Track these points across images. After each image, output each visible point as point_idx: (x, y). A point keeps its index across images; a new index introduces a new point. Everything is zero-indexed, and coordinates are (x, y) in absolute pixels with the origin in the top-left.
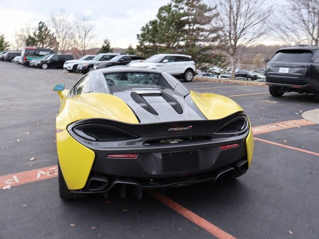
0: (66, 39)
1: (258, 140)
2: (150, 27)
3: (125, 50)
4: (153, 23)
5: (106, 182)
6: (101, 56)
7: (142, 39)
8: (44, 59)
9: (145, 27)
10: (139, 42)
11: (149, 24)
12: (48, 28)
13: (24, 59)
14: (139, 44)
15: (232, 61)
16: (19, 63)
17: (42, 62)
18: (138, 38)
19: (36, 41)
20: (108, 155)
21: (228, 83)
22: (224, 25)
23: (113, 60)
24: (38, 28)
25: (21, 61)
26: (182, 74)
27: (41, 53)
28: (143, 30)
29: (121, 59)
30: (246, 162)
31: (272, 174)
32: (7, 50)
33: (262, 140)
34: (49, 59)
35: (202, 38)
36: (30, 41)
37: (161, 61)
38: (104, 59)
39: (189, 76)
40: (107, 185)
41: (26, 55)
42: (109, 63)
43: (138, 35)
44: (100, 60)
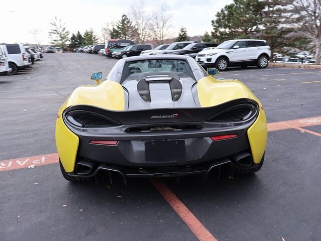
0: (146, 30)
1: (307, 133)
2: (226, 12)
3: (201, 37)
4: (229, 8)
5: (90, 168)
6: (175, 45)
7: (217, 25)
8: (124, 50)
9: (220, 12)
10: (214, 29)
11: (224, 9)
12: (130, 21)
13: (108, 51)
14: (214, 31)
15: (318, 43)
16: (104, 55)
17: (122, 52)
18: (212, 25)
19: (120, 34)
20: (92, 140)
21: (309, 69)
22: (310, 4)
23: (186, 48)
24: (121, 21)
25: (105, 53)
26: (255, 60)
27: (122, 45)
28: (218, 16)
29: (194, 46)
30: (249, 155)
31: (302, 171)
32: (96, 42)
33: (312, 133)
34: (128, 49)
35: (283, 20)
36: (115, 34)
37: (232, 48)
38: (178, 47)
39: (263, 63)
40: (91, 170)
41: (109, 47)
42: (182, 51)
43: (213, 22)
44: (174, 49)
